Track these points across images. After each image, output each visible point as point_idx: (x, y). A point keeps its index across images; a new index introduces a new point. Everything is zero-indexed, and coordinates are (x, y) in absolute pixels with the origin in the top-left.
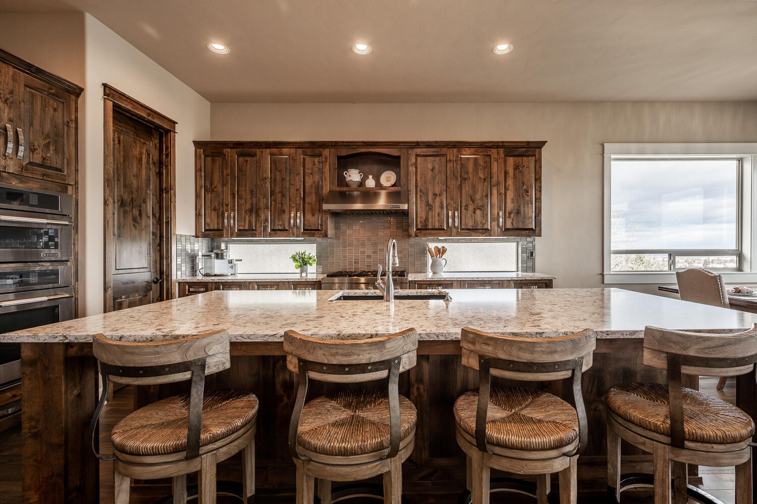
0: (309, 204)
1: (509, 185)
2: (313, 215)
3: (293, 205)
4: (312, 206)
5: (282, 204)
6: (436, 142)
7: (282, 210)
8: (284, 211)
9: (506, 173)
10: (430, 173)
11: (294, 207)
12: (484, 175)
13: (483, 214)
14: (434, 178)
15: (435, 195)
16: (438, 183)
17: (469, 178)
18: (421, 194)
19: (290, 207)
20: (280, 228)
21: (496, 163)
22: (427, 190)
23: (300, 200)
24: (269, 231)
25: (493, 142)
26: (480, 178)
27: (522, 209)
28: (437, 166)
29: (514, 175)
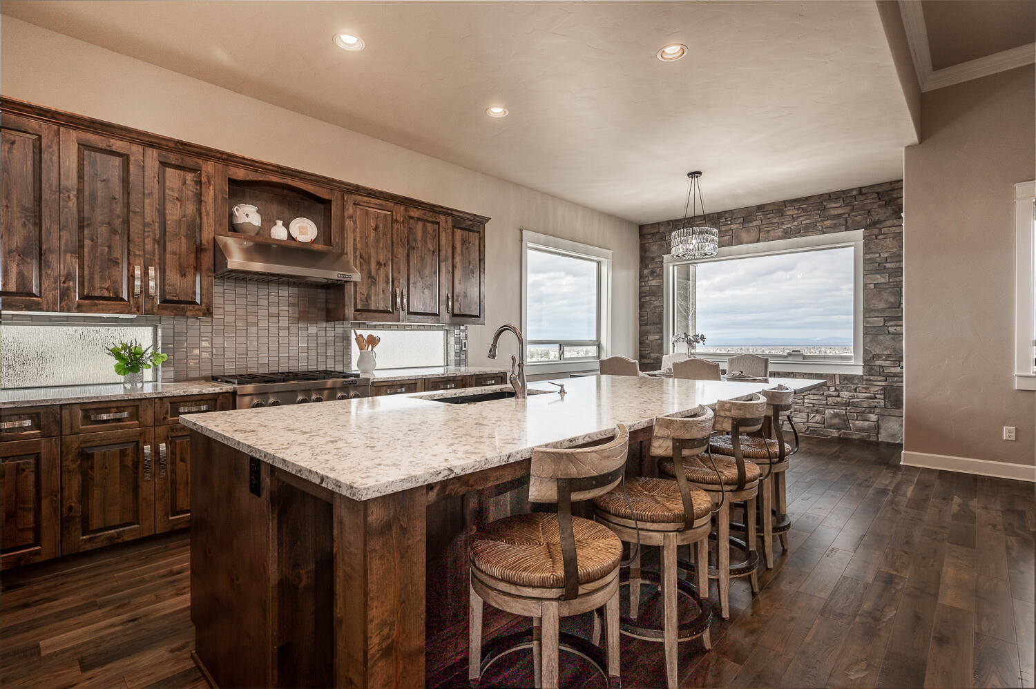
0: (175, 254)
1: (456, 263)
2: (183, 275)
3: (137, 253)
4: (180, 257)
5: (109, 247)
6: (381, 192)
7: (110, 260)
8: (116, 263)
9: (453, 247)
10: (372, 234)
11: (139, 255)
12: (433, 246)
13: (432, 294)
14: (377, 240)
15: (379, 264)
16: (383, 248)
17: (418, 248)
18: (362, 261)
19: (129, 255)
20: (106, 294)
21: (444, 233)
22: (369, 257)
23: (154, 244)
24: (77, 299)
25: (442, 207)
26: (429, 250)
27: (468, 293)
28: (381, 226)
29: (461, 251)
